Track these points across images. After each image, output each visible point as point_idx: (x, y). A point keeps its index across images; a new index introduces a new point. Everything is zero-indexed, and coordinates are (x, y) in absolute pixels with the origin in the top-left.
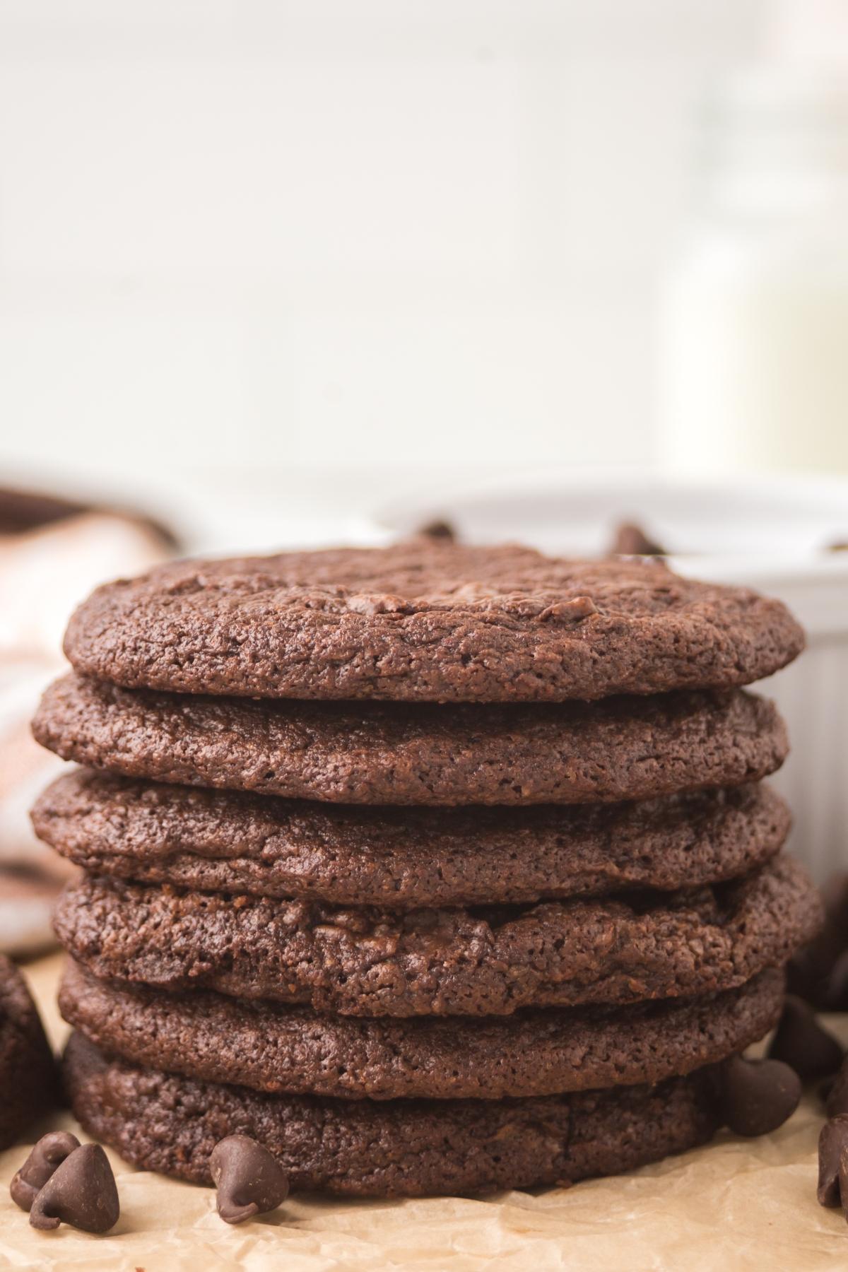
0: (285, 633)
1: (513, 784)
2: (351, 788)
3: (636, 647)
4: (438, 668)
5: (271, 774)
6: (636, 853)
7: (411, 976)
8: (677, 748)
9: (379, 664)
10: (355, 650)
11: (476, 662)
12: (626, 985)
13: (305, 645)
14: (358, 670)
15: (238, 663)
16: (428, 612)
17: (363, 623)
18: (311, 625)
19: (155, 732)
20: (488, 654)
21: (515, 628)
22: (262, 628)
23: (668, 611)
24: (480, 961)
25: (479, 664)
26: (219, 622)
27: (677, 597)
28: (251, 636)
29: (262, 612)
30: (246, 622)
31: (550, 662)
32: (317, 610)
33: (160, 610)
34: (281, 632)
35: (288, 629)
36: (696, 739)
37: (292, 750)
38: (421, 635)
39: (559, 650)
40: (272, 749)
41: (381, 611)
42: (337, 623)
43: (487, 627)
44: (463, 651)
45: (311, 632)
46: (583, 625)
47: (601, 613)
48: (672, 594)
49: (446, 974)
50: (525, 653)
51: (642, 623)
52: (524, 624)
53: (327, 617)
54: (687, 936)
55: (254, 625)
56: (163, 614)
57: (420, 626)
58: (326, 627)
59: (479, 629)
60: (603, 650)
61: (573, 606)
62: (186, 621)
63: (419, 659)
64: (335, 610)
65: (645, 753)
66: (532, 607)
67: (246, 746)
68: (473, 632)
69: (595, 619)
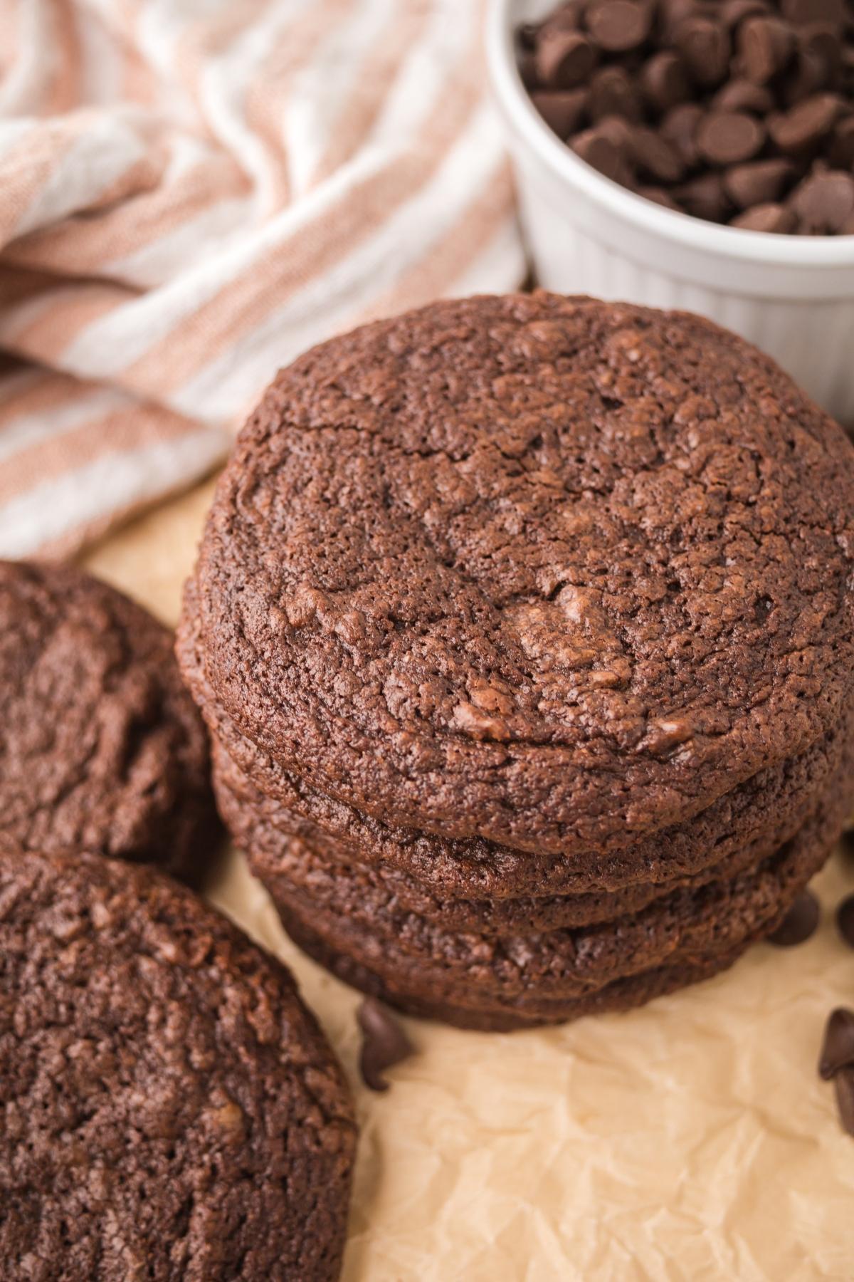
0: (395, 774)
1: (599, 887)
9: (482, 828)
10: (458, 815)
11: (571, 831)
13: (412, 799)
14: (461, 829)
15: (352, 793)
16: (531, 752)
17: (467, 772)
18: (419, 769)
19: (282, 782)
20: (584, 825)
21: (612, 770)
22: (373, 769)
23: (764, 678)
24: (562, 973)
25: (574, 834)
26: (334, 743)
27: (776, 633)
28: (363, 775)
29: (374, 728)
30: (359, 752)
31: (642, 823)
32: (426, 719)
33: (281, 679)
34: (390, 777)
35: (397, 772)
36: (773, 796)
37: (402, 845)
38: (521, 798)
39: (651, 809)
40: (384, 839)
41: (487, 738)
42: (442, 767)
43: (586, 783)
44: (560, 820)
45: (418, 782)
46: (678, 754)
47: (697, 732)
48: (771, 623)
49: (534, 982)
50: (619, 815)
51: (734, 742)
52: (621, 761)
53: (434, 758)
54: (743, 910)
55: (363, 761)
56: (283, 690)
57: (521, 785)
58: (433, 776)
59: (576, 790)
60: (694, 792)
61: (670, 737)
62: (302, 731)
63: (518, 832)
64: (443, 722)
65: (723, 833)
66: (629, 732)
67: (363, 831)
68: (570, 796)
69: (689, 749)
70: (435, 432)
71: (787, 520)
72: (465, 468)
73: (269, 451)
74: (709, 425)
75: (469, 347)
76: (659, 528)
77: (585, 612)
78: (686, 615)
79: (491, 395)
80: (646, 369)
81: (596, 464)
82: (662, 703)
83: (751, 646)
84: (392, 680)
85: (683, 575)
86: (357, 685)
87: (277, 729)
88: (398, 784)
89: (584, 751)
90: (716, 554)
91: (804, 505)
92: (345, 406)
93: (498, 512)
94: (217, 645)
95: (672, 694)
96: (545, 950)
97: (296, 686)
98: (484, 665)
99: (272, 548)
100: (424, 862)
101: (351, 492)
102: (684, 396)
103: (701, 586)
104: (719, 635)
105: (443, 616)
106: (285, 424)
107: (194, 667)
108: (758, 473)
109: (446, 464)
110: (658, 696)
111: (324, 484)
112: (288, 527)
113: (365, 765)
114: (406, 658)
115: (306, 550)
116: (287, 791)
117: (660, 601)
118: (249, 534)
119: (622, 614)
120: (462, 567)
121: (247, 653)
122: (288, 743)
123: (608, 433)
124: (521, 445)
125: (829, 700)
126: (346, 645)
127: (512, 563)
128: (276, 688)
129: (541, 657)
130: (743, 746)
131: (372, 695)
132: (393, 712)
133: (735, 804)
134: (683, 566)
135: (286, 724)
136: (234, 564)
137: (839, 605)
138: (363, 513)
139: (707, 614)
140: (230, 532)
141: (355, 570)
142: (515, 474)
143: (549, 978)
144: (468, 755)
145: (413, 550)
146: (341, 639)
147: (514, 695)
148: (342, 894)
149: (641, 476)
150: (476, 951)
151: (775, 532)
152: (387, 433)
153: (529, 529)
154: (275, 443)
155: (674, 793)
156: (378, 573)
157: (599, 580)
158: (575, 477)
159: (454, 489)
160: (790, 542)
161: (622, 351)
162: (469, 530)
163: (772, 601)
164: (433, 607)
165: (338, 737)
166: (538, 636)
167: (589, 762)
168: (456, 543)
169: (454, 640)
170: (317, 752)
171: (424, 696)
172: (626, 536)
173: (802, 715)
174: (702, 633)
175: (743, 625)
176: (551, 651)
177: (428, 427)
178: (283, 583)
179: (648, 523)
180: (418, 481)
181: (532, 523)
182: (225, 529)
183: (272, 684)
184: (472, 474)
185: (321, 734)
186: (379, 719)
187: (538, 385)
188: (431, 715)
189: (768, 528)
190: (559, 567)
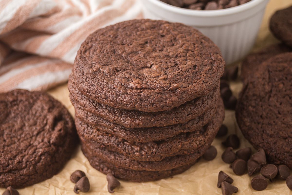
0: (117, 95)
1: (162, 124)
2: (130, 126)
3: (188, 96)
4: (147, 107)
5: (115, 121)
6: (187, 127)
7: (142, 155)
8: (195, 111)
9: (136, 105)
10: (131, 103)
11: (155, 105)
12: (184, 152)
13: (121, 100)
14: (131, 106)
15: (108, 101)
16: (146, 90)
17: (133, 94)
18: (122, 94)
19: (92, 106)
20: (157, 104)
21: (163, 94)
22: (112, 94)
23: (195, 79)
24: (156, 153)
25: (156, 106)
26: (104, 91)
27: (198, 71)
28: (110, 96)
29: (112, 87)
30: (109, 92)
31: (170, 104)
32: (124, 86)
33: (92, 81)
34: (116, 96)
35: (118, 95)
36: (199, 107)
37: (119, 116)
38: (144, 98)
39: (172, 101)
40: (115, 115)
41: (137, 88)
42: (127, 94)
43: (157, 96)
44: (152, 103)
45: (122, 97)
46: (177, 91)
47: (181, 87)
48: (197, 70)
49: (149, 155)
50: (165, 102)
51: (189, 89)
52: (165, 92)
53: (125, 92)
54: (196, 141)
55: (111, 93)
56: (93, 83)
57: (144, 96)
58: (125, 95)
59: (156, 97)
60: (181, 98)
61: (175, 87)
62: (97, 89)
63: (144, 105)
64: (127, 86)
65: (189, 113)
66: (167, 86)
67: (110, 114)
68: (155, 98)
69: (180, 89)
70: (125, 41)
71: (201, 54)
72: (131, 46)
73: (88, 45)
74: (184, 39)
75: (132, 27)
76: (173, 55)
77: (157, 68)
78: (179, 68)
79: (137, 35)
80: (170, 30)
81: (160, 46)
82: (174, 82)
83: (193, 73)
84: (116, 79)
85: (178, 62)
86: (109, 81)
87: (91, 90)
88: (118, 97)
89: (157, 90)
90: (185, 59)
91: (204, 51)
92: (105, 37)
93: (139, 54)
94: (78, 77)
95: (176, 81)
96: (151, 148)
97: (96, 82)
98: (136, 77)
99: (89, 60)
100: (124, 119)
101: (107, 51)
102: (178, 34)
103: (182, 64)
104: (186, 71)
105: (127, 70)
106: (91, 41)
107: (72, 88)
108: (194, 46)
109: (127, 46)
110: (173, 81)
111: (101, 49)
112: (93, 57)
113: (111, 94)
114: (119, 76)
115: (97, 59)
116: (93, 108)
117: (173, 67)
118: (85, 59)
119: (165, 69)
120: (131, 63)
121: (84, 77)
122: (94, 92)
123: (162, 41)
124: (143, 43)
125: (210, 83)
126: (106, 74)
127: (142, 62)
128: (91, 82)
129: (148, 76)
130: (191, 89)
131: (112, 82)
132: (116, 85)
133: (191, 107)
134: (178, 61)
135: (93, 88)
136: (81, 63)
137: (212, 68)
138: (109, 54)
139: (183, 68)
140: (80, 59)
141: (108, 63)
142: (142, 47)
143: (152, 154)
144: (133, 91)
145: (120, 60)
146: (105, 73)
147: (142, 82)
148: (105, 140)
149: (169, 47)
150: (136, 149)
151: (198, 56)
152: (114, 41)
153: (145, 56)
154: (90, 44)
155: (177, 98)
156: (113, 63)
157: (160, 63)
158: (155, 48)
159: (129, 50)
160: (201, 58)
161: (165, 27)
162: (132, 57)
163: (197, 66)
164: (125, 68)
165: (104, 89)
166: (147, 73)
167: (158, 91)
168: (129, 59)
169: (129, 73)
170: (100, 93)
171: (123, 81)
172: (166, 57)
173: (204, 85)
174: (182, 71)
175: (191, 70)
176: (150, 75)
177: (123, 40)
178: (92, 65)
179: (170, 54)
180: (121, 49)
181: (146, 55)
182: (79, 58)
183: (90, 82)
184: (133, 47)
185: (101, 89)
186: (114, 85)
187: (147, 33)
188: (125, 85)
189: (196, 55)
190: (152, 62)
